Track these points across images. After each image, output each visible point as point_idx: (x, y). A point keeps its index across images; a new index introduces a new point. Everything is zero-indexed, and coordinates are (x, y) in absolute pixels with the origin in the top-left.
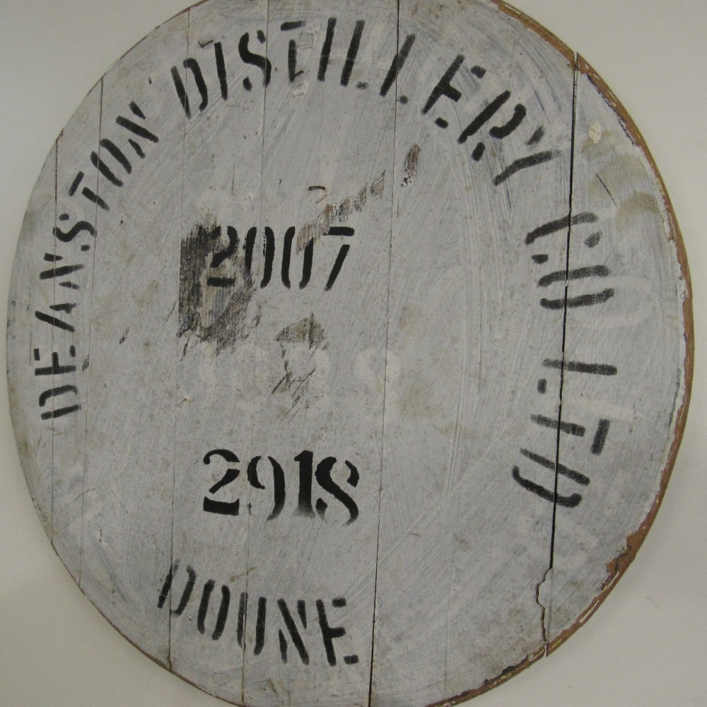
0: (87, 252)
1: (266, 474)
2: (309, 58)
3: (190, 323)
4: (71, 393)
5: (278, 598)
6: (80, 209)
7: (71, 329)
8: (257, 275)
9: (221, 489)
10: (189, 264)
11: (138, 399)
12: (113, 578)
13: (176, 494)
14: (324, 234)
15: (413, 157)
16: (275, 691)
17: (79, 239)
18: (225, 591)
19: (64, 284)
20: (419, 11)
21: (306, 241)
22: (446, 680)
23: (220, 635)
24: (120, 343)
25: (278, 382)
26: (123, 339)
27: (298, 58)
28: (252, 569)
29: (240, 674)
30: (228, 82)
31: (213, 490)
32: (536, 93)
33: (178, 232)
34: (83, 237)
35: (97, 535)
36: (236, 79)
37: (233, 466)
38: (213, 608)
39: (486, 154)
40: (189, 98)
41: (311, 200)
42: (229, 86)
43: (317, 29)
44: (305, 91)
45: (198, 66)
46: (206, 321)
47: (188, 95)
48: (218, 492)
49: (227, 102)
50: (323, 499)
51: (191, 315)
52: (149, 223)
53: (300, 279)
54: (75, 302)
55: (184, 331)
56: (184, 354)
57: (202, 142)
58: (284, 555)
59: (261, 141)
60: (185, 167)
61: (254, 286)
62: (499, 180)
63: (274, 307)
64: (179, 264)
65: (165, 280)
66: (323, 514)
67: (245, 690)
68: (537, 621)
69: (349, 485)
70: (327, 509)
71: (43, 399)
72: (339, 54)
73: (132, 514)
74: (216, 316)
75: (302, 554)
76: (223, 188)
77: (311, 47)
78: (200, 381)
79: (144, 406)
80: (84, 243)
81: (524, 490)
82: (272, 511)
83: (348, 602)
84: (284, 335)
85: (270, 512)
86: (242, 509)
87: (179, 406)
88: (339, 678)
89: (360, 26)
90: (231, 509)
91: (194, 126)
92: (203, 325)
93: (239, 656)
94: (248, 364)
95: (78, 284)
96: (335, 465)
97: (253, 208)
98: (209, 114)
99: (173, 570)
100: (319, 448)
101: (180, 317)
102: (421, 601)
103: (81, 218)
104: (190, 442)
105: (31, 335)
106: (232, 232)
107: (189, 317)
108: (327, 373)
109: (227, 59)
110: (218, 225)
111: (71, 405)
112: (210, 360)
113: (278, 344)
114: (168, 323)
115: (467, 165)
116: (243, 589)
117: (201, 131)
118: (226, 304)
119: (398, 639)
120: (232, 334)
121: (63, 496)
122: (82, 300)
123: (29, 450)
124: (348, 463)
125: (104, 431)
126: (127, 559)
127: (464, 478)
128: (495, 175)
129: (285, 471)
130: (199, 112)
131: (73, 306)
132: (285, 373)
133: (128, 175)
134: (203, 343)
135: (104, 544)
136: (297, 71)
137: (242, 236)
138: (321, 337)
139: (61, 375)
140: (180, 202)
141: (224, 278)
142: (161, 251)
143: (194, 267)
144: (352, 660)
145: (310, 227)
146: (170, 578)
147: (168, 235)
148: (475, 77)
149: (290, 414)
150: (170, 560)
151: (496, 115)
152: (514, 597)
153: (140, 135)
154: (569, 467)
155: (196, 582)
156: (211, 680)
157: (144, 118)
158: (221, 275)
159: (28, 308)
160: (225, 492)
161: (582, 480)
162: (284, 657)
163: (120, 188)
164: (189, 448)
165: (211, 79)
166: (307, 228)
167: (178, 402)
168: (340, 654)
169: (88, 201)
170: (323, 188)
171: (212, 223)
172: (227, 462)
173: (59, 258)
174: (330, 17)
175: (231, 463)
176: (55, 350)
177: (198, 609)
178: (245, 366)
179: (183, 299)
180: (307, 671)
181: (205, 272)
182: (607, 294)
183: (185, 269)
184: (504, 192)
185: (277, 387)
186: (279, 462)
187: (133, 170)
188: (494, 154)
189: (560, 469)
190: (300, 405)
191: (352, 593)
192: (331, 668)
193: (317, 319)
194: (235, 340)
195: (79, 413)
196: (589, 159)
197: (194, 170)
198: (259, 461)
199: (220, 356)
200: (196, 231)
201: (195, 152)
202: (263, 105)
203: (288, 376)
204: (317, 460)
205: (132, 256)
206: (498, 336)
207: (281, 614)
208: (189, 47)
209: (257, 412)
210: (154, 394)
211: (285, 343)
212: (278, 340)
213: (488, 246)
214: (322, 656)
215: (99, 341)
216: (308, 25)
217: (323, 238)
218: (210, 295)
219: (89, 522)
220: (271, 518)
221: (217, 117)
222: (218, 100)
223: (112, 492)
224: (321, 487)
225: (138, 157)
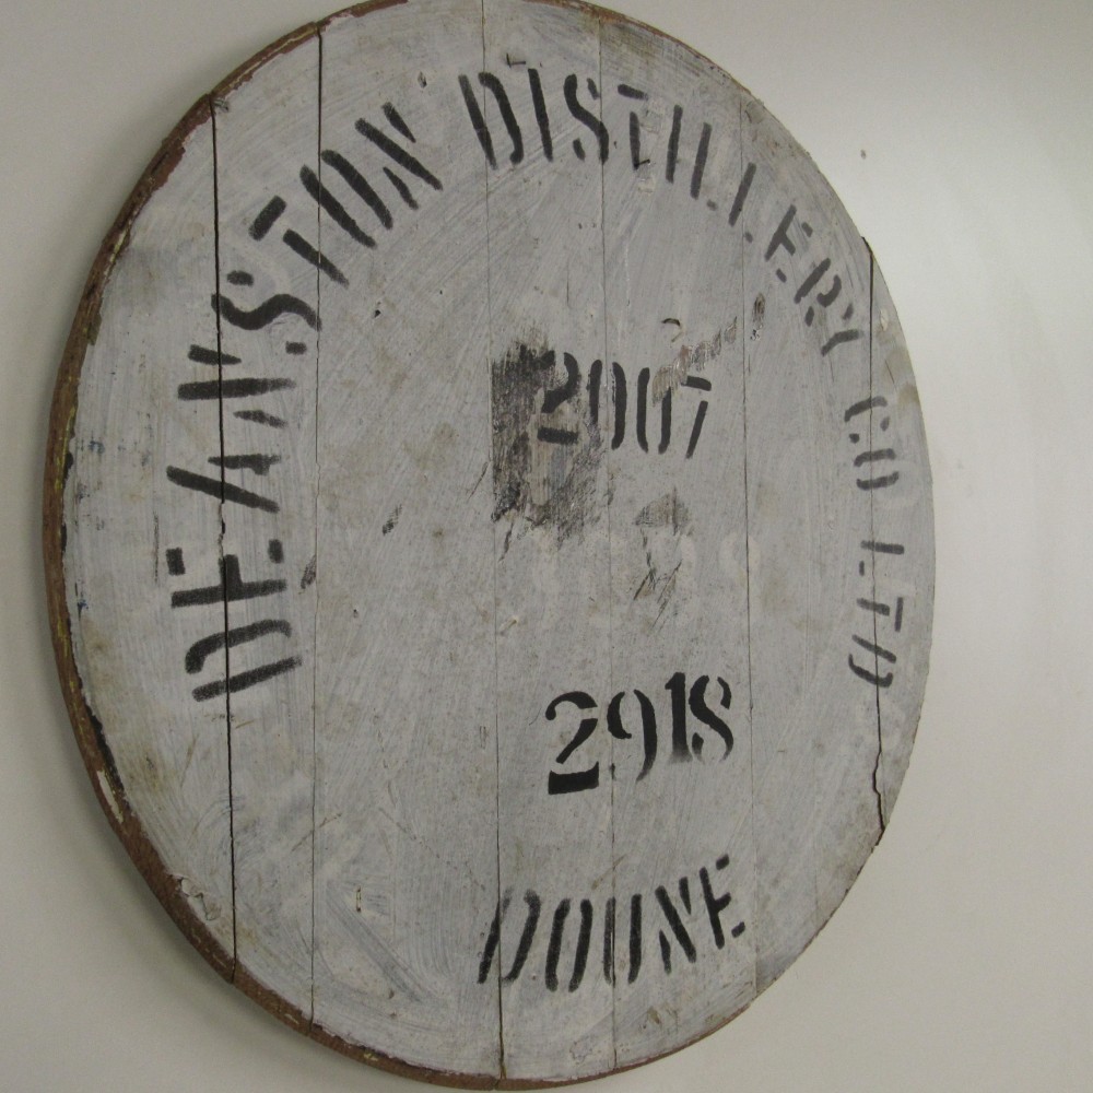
0: (299, 357)
1: (631, 718)
2: (654, 144)
3: (512, 498)
4: (275, 637)
5: (655, 888)
6: (278, 271)
7: (270, 506)
8: (606, 430)
9: (574, 753)
10: (508, 404)
11: (426, 631)
12: (389, 968)
13: (501, 781)
14: (682, 384)
15: (759, 306)
16: (658, 1021)
17: (280, 327)
18: (586, 908)
19: (246, 415)
20: (758, 138)
21: (662, 390)
22: (818, 908)
23: (580, 980)
24: (385, 532)
25: (640, 582)
26: (391, 525)
27: (641, 140)
28: (619, 860)
29: (610, 1025)
30: (552, 135)
31: (562, 759)
32: (847, 267)
33: (485, 349)
34: (289, 326)
35: (351, 902)
36: (563, 135)
37: (588, 714)
38: (569, 943)
39: (815, 320)
40: (492, 136)
41: (665, 337)
42: (554, 142)
43: (663, 112)
44: (653, 188)
45: (503, 91)
46: (540, 495)
47: (490, 130)
48: (569, 759)
49: (552, 166)
50: (699, 732)
51: (514, 486)
52: (432, 324)
53: (659, 441)
54: (277, 453)
55: (504, 511)
56: (507, 548)
57: (519, 213)
58: (659, 824)
59: (601, 238)
60: (491, 245)
61: (603, 446)
62: (826, 350)
63: (630, 478)
64: (490, 402)
65: (466, 426)
66: (700, 753)
67: (618, 1044)
68: (876, 810)
69: (723, 708)
70: (704, 746)
71: (195, 660)
72: (687, 154)
73: (423, 837)
74: (553, 488)
75: (681, 816)
76: (555, 293)
77: (658, 133)
78: (534, 590)
79: (439, 641)
80: (291, 338)
81: (857, 677)
82: (642, 767)
83: (731, 858)
84: (643, 518)
85: (640, 768)
86: (603, 776)
87: (502, 633)
88: (729, 959)
89: (707, 132)
90: (588, 780)
91: (504, 183)
92: (535, 501)
93: (606, 997)
94: (601, 560)
95: (282, 417)
96: (708, 685)
97: (596, 333)
98: (526, 172)
99: (502, 908)
100: (691, 667)
101: (495, 489)
102: (792, 828)
103: (283, 288)
104: (523, 690)
105: (156, 519)
106: (570, 362)
107: (510, 489)
108: (694, 565)
109: (548, 101)
110: (550, 349)
111: (275, 659)
112: (548, 557)
113: (638, 529)
114: (476, 497)
115: (802, 328)
116: (608, 897)
117: (516, 195)
118: (567, 472)
119: (776, 882)
120: (579, 515)
121: (262, 850)
122: (294, 450)
123: (160, 772)
124: (721, 681)
125: (356, 700)
126: (418, 924)
127: (817, 676)
128: (822, 345)
129: (655, 708)
130: (510, 165)
131: (274, 459)
132: (648, 570)
133: (386, 232)
134: (536, 529)
135: (366, 913)
136: (642, 159)
137: (585, 370)
138: (686, 520)
139: (249, 601)
140: (486, 300)
141: (562, 430)
142: (456, 376)
143: (517, 408)
144: (739, 930)
145: (666, 372)
146: (496, 926)
147: (468, 350)
148: (805, 234)
149: (658, 625)
150: (496, 896)
151: (822, 281)
152: (859, 792)
153: (407, 166)
154: (884, 647)
155: (541, 914)
156: (569, 1056)
157: (413, 140)
158: (557, 425)
159: (144, 462)
160: (579, 757)
161: (891, 658)
162: (668, 967)
163: (370, 250)
164: (521, 700)
165: (526, 118)
166: (663, 372)
167: (501, 628)
168: (727, 930)
169: (296, 257)
170: (678, 323)
171: (541, 343)
172: (580, 711)
173: (233, 360)
174: (676, 103)
175: (586, 710)
176: (229, 550)
177: (546, 955)
178: (597, 562)
179: (500, 459)
180: (695, 972)
181: (534, 418)
182: (895, 477)
183: (502, 410)
184: (829, 365)
185: (640, 590)
186: (647, 695)
187: (396, 224)
188: (820, 323)
189: (877, 650)
190: (668, 611)
191: (735, 845)
192: (721, 951)
193: (682, 496)
194: (583, 525)
195: (296, 674)
196: (881, 345)
197: (506, 253)
198: (622, 700)
199: (564, 550)
200: (516, 352)
201: (506, 227)
202: (600, 187)
203: (652, 573)
204: (690, 683)
205: (401, 377)
206: (831, 518)
207: (660, 907)
208: (486, 54)
209: (616, 629)
210: (455, 619)
211: (646, 528)
212: (637, 524)
213: (820, 419)
214: (710, 941)
215: (337, 530)
216: (651, 101)
217: (680, 387)
218: (543, 457)
219: (329, 883)
220: (642, 776)
221: (540, 183)
222: (538, 158)
223: (381, 809)
224: (695, 718)
225: (404, 205)
